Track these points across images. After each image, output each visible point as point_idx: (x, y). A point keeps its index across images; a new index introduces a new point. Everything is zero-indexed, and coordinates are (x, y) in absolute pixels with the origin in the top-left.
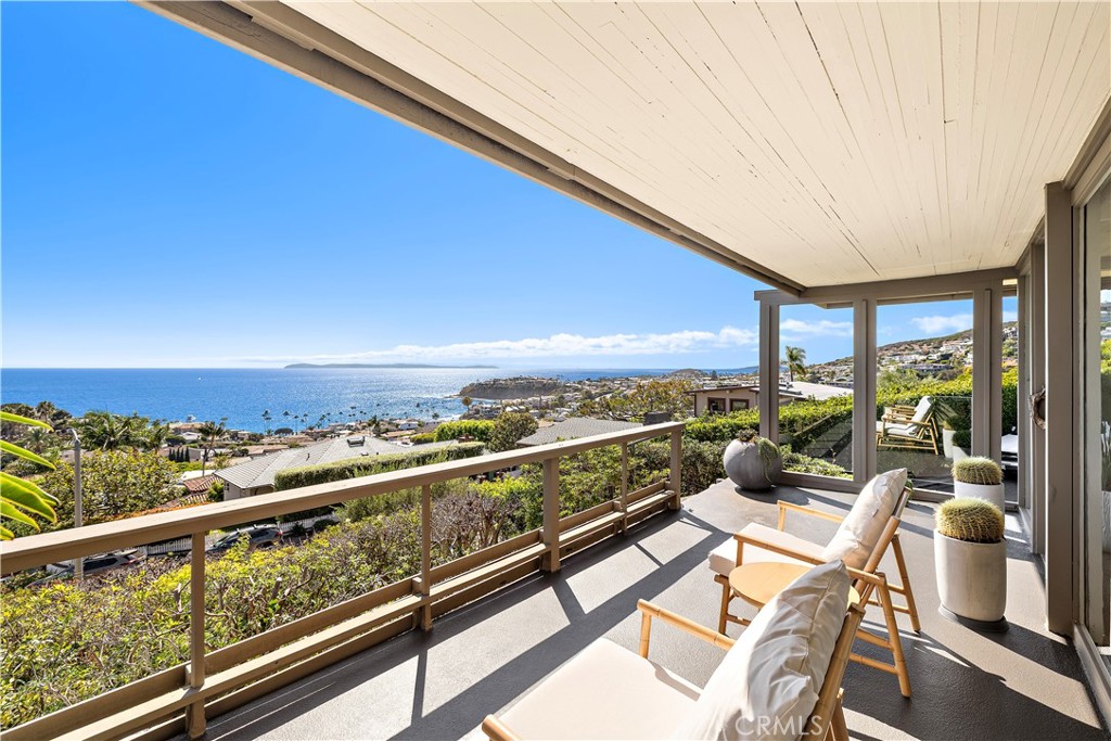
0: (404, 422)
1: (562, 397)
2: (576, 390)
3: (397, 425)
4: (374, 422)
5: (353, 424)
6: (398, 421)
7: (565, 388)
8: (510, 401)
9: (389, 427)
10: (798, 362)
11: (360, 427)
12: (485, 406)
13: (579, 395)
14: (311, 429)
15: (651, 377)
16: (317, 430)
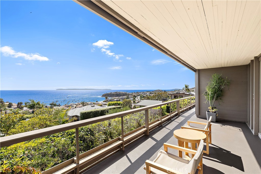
0: (90, 103)
1: (128, 97)
2: (131, 95)
3: (88, 104)
4: (83, 103)
5: (76, 103)
6: (88, 103)
7: (129, 95)
8: (115, 98)
9: (86, 104)
10: (187, 88)
11: (78, 104)
12: (109, 99)
13: (132, 96)
14: (66, 105)
15: (149, 92)
16: (67, 105)
